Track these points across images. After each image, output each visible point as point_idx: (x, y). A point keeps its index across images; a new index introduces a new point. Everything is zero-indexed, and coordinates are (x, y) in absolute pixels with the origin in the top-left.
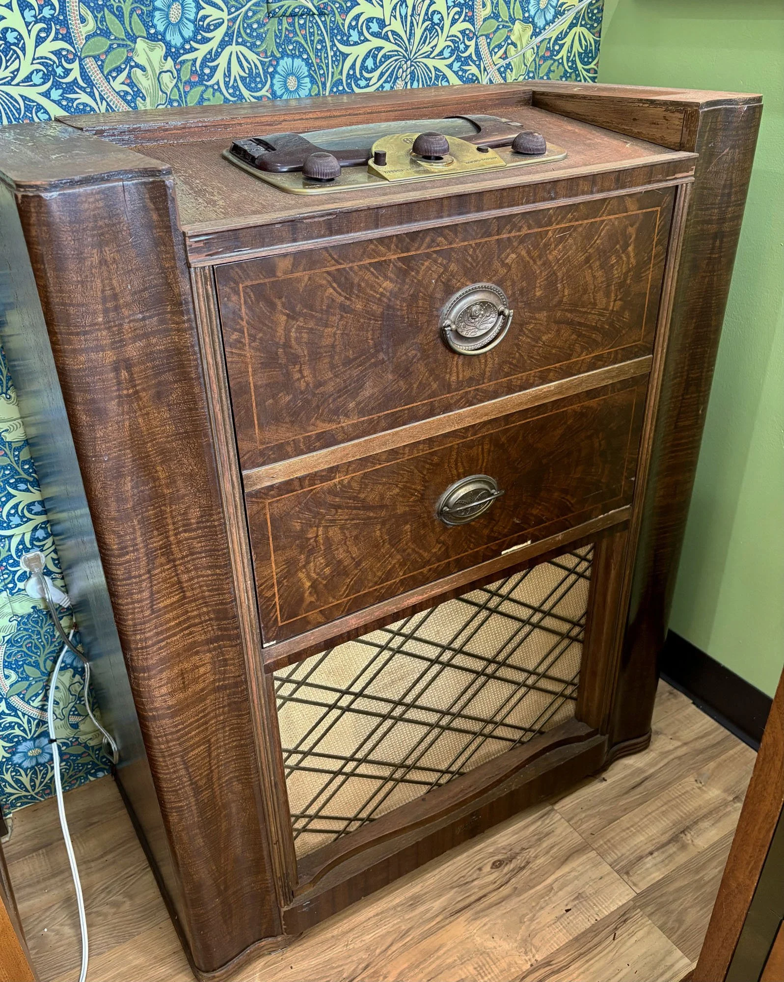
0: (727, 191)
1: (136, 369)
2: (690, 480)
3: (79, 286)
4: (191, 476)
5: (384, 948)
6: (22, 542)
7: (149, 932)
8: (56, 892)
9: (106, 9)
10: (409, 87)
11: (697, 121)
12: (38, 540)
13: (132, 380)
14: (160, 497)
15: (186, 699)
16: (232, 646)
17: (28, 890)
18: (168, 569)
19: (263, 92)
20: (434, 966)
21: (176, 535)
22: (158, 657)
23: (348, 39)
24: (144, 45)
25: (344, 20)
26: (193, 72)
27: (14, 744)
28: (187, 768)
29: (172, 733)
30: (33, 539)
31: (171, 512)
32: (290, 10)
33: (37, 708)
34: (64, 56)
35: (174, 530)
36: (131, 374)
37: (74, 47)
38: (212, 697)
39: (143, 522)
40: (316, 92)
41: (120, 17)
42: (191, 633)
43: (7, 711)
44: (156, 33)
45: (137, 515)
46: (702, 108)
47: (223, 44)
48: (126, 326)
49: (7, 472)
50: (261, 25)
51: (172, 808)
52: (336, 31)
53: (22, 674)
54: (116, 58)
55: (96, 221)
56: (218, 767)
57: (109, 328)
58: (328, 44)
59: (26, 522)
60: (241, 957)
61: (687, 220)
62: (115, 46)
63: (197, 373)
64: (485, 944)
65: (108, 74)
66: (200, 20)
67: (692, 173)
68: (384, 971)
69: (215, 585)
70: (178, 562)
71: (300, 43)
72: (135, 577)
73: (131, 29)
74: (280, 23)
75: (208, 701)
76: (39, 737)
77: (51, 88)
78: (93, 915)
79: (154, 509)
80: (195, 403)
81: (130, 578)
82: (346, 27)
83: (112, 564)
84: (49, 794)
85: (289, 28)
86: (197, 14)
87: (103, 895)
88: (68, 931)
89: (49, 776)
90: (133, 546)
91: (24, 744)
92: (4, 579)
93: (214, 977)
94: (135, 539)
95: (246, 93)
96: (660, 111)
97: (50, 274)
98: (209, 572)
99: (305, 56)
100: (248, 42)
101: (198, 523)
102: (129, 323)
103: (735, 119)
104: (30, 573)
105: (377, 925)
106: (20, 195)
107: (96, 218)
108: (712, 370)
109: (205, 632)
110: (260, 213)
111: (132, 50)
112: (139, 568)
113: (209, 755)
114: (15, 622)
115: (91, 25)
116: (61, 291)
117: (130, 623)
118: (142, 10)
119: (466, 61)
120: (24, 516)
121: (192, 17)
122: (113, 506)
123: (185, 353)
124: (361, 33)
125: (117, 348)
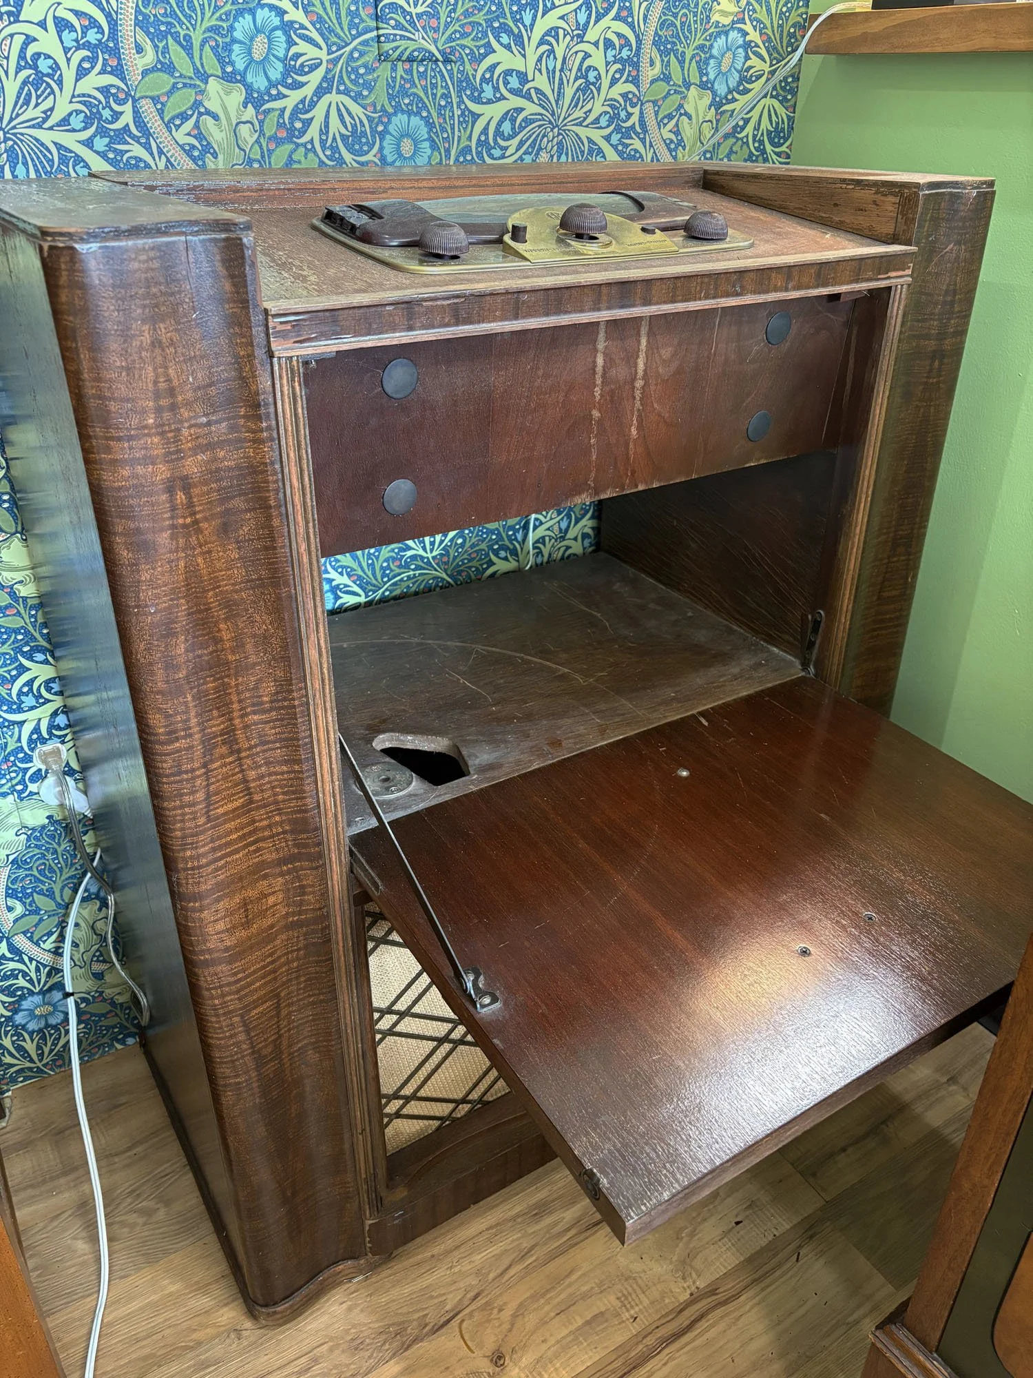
0: (949, 298)
1: (195, 491)
2: (894, 668)
3: (124, 374)
4: (265, 638)
5: (499, 1271)
6: (37, 730)
7: (190, 1249)
8: (66, 1195)
9: (169, 37)
10: (555, 159)
11: (917, 206)
12: (59, 728)
13: (190, 505)
14: (223, 664)
15: (249, 938)
16: (311, 869)
17: (30, 1192)
18: (231, 763)
19: (370, 157)
20: (563, 1296)
21: (242, 716)
22: (214, 881)
23: (479, 95)
24: (219, 88)
25: (476, 71)
26: (281, 126)
27: (17, 998)
28: (248, 1032)
29: (229, 984)
30: (51, 727)
31: (237, 685)
32: (407, 54)
33: (49, 951)
34: (113, 95)
35: (240, 710)
36: (190, 497)
37: (126, 84)
38: (284, 937)
39: (199, 699)
40: (438, 160)
41: (188, 48)
42: (258, 850)
43: (9, 955)
44: (234, 72)
45: (191, 689)
46: (923, 190)
47: (320, 92)
48: (185, 432)
49: (20, 637)
50: (370, 70)
51: (225, 1086)
52: (465, 83)
53: (30, 905)
54: (180, 102)
55: (148, 287)
56: (289, 1030)
57: (162, 434)
58: (455, 100)
59: (44, 704)
60: (311, 1287)
61: (901, 332)
62: (180, 85)
63: (277, 499)
64: (631, 1266)
65: (169, 122)
66: (291, 59)
67: (909, 272)
68: (499, 1302)
69: (291, 786)
70: (243, 754)
71: (418, 96)
72: (186, 772)
73: (202, 65)
74: (394, 69)
75: (278, 942)
76: (50, 989)
77: (94, 136)
78: (116, 1227)
79: (214, 681)
80: (273, 539)
81: (180, 773)
82: (478, 79)
83: (157, 754)
84: (60, 1066)
85: (405, 76)
86: (288, 50)
87: (129, 1200)
88: (82, 1246)
89: (62, 1042)
90: (184, 730)
91: (30, 999)
92: (11, 779)
93: (275, 1313)
94: (188, 720)
95: (348, 157)
96: (868, 194)
97: (84, 355)
98: (285, 768)
99: (425, 114)
100: (353, 91)
101: (271, 702)
102: (189, 427)
103: (962, 208)
104: (47, 772)
105: (490, 1241)
106: (46, 246)
107: (148, 283)
108: (925, 527)
109: (277, 850)
110: (364, 291)
111: (202, 92)
112: (192, 760)
113: (278, 1015)
114: (24, 837)
115: (149, 57)
116: (99, 379)
117: (178, 833)
118: (216, 40)
119: (628, 133)
120: (41, 697)
121: (281, 54)
122: (160, 674)
123: (263, 472)
124: (496, 89)
125: (172, 461)
